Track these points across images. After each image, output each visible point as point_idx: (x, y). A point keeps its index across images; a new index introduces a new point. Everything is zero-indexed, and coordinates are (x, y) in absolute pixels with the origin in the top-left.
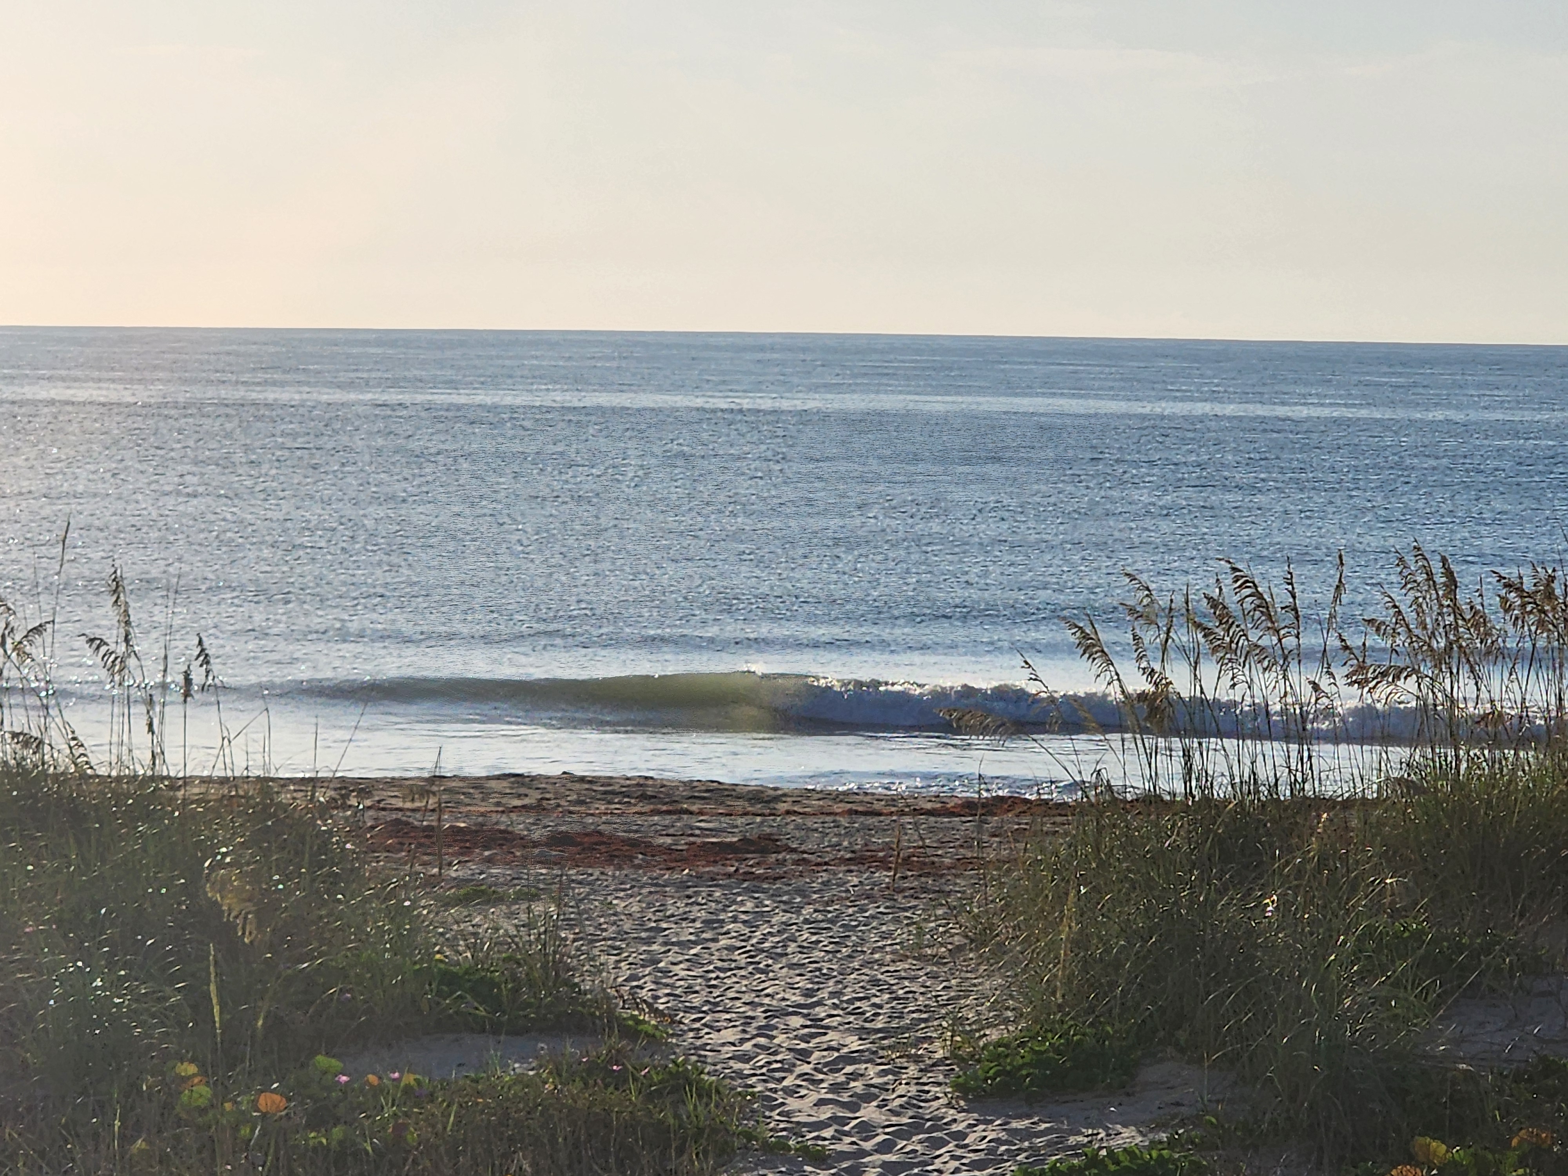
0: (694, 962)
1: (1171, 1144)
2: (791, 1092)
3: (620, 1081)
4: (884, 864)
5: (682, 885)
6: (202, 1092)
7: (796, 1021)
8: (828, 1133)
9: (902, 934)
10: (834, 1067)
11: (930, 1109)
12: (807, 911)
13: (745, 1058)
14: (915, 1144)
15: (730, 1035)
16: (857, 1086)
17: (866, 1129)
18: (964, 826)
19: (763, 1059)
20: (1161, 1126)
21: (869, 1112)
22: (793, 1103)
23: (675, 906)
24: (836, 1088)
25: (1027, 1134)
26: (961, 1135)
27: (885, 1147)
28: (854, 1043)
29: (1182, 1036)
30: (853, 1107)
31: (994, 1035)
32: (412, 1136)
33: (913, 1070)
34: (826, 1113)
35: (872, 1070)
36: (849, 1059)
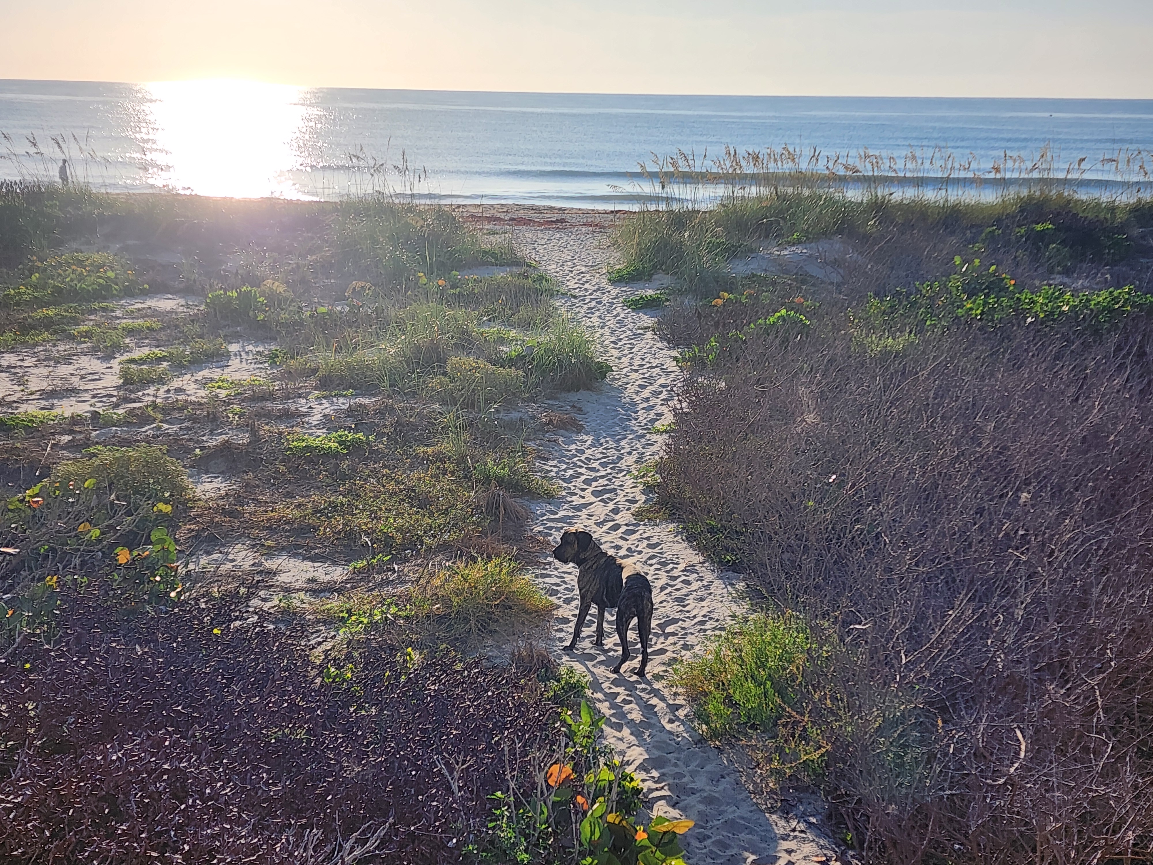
0: (545, 249)
1: (661, 294)
2: (568, 281)
3: (527, 278)
4: (591, 226)
5: (542, 230)
6: (424, 280)
7: (569, 263)
8: (577, 291)
9: (595, 242)
10: (578, 274)
11: (602, 285)
12: (572, 237)
13: (557, 272)
14: (598, 293)
15: (554, 267)
16: (585, 279)
17: (586, 290)
18: (611, 216)
19: (561, 272)
20: (658, 290)
21: (587, 286)
22: (568, 283)
23: (540, 235)
24: (579, 280)
25: (626, 291)
26: (609, 292)
27: (591, 294)
28: (583, 269)
29: (664, 267)
30: (583, 284)
31: (618, 267)
32: (476, 291)
33: (598, 275)
34: (577, 286)
35: (588, 275)
36: (582, 273)
